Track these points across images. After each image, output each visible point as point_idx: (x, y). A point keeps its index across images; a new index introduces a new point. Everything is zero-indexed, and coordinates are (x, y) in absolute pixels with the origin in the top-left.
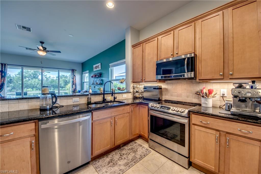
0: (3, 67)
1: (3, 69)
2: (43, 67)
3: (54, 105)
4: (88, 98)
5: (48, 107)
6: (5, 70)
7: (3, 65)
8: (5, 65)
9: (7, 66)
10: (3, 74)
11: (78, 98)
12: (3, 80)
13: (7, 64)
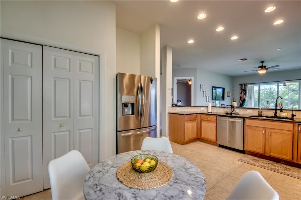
0: (245, 86)
1: (245, 88)
2: (279, 81)
3: (233, 113)
4: (259, 111)
5: (229, 113)
6: (246, 88)
7: (245, 85)
8: (246, 84)
9: (248, 85)
10: (245, 92)
11: (252, 111)
12: (244, 97)
13: (248, 84)
